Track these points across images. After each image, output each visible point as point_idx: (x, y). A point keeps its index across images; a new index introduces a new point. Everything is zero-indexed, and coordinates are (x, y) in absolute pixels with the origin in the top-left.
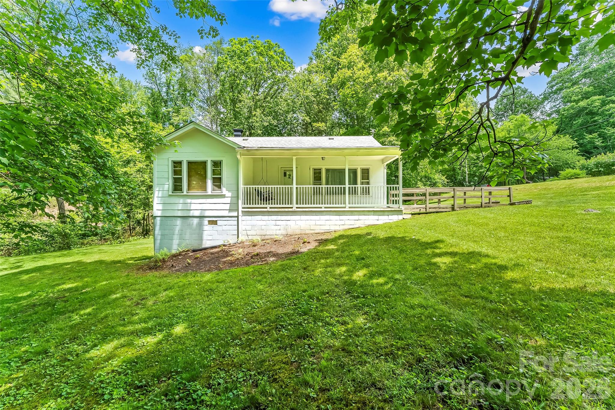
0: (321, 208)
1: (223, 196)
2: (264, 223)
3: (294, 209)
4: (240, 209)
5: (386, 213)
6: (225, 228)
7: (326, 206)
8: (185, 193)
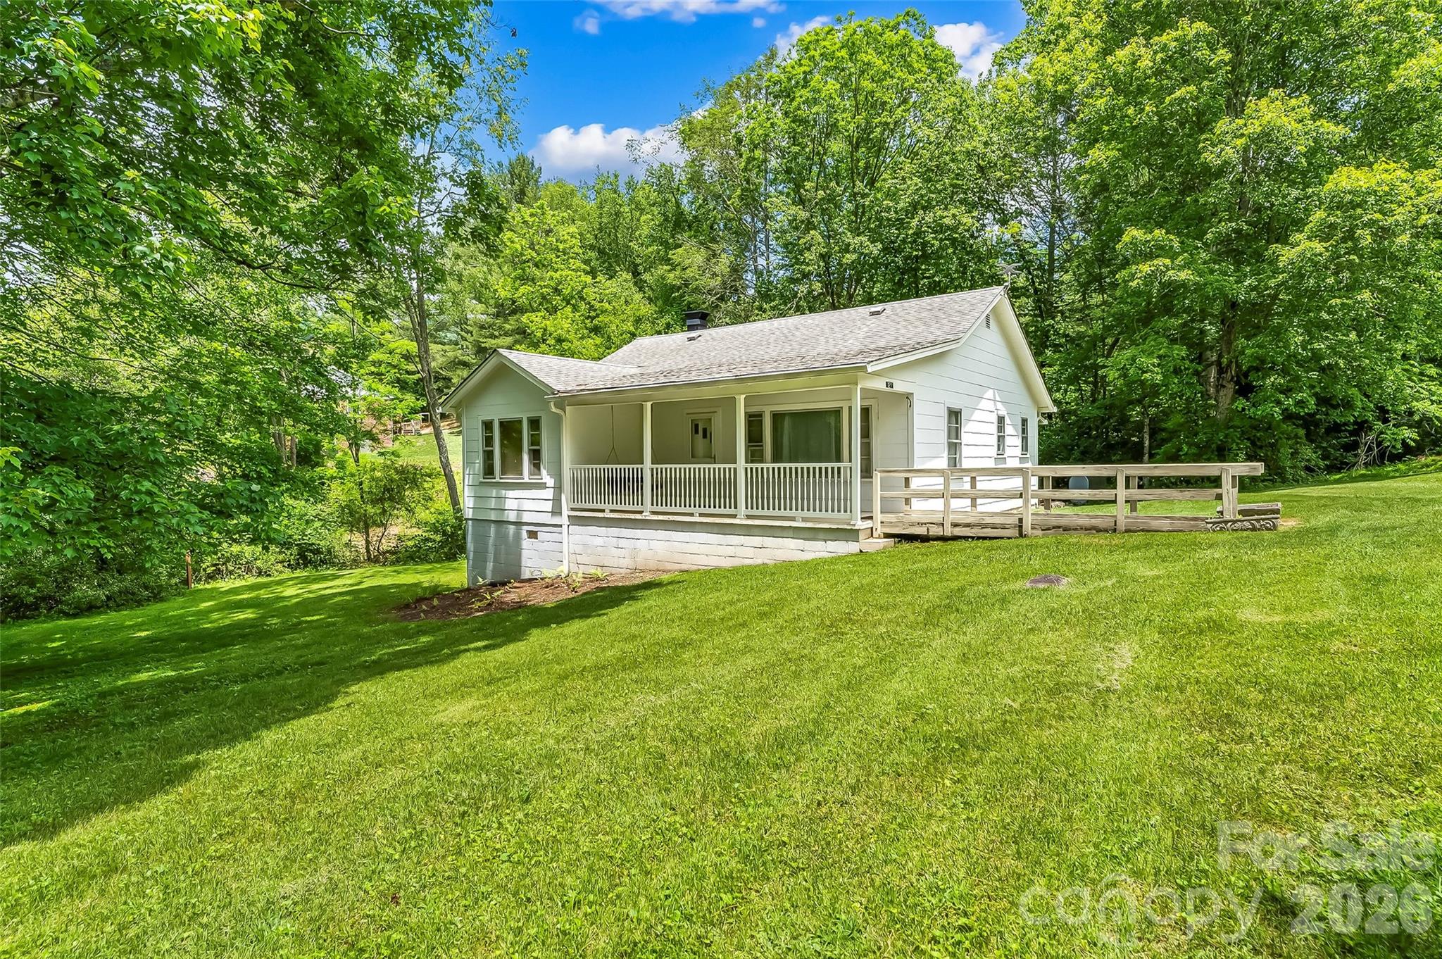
0: (692, 515)
1: (543, 486)
2: (599, 541)
3: (647, 515)
4: (565, 512)
5: (821, 536)
6: (546, 546)
7: (702, 510)
8: (497, 480)
